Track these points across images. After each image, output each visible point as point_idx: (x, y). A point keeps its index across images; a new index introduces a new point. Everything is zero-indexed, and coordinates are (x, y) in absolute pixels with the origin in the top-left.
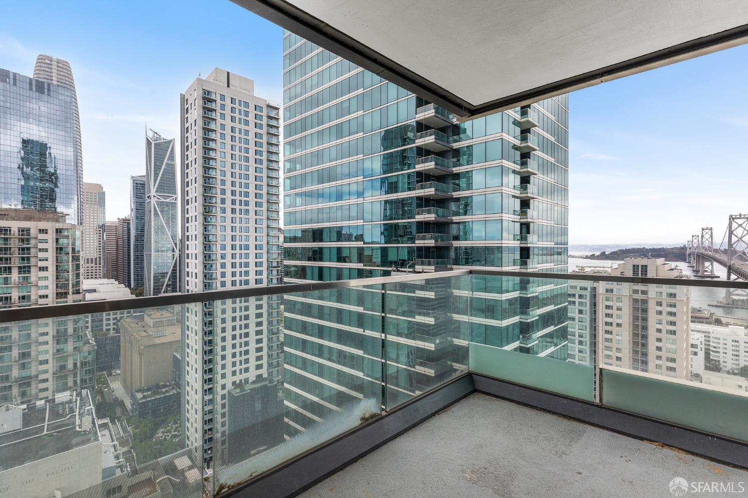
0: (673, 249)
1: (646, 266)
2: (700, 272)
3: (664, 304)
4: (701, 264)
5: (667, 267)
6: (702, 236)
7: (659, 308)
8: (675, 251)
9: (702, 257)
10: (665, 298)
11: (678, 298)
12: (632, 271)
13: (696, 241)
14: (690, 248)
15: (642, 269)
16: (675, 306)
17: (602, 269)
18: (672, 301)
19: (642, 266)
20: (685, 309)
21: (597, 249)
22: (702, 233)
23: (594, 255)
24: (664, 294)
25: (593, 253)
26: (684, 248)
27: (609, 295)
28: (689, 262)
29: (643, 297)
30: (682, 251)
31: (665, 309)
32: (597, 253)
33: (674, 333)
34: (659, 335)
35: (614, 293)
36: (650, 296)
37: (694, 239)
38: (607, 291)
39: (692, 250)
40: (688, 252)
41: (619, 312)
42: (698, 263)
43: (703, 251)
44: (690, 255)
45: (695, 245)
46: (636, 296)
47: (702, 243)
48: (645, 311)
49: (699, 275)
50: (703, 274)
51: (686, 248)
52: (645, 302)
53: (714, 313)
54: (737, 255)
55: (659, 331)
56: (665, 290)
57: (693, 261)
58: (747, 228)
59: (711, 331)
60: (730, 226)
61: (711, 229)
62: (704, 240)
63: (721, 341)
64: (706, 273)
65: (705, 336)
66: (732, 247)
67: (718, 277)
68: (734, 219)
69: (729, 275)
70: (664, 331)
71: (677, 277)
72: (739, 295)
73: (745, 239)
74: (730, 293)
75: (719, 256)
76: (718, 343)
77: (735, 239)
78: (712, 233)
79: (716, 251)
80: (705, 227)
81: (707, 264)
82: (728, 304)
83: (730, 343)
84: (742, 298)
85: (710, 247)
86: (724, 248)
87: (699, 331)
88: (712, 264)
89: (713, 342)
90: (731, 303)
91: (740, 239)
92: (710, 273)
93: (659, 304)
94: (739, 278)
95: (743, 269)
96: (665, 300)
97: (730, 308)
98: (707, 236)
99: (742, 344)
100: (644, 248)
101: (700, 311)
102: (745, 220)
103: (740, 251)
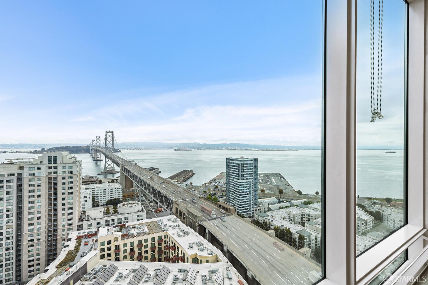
0: (84, 147)
1: (56, 157)
3: (67, 178)
4: (96, 154)
5: (69, 157)
7: (64, 181)
11: (73, 174)
12: (48, 160)
13: (94, 143)
14: (92, 146)
15: (54, 158)
16: (72, 178)
17: (28, 160)
18: (70, 175)
19: (54, 157)
20: (78, 179)
21: (39, 147)
23: (36, 151)
24: (67, 172)
25: (36, 150)
26: (89, 146)
27: (31, 177)
28: (91, 154)
29: (55, 175)
30: (88, 148)
31: (67, 181)
32: (39, 150)
33: (72, 193)
34: (64, 196)
35: (35, 176)
36: (58, 174)
38: (30, 175)
39: (93, 147)
40: (91, 148)
41: (39, 187)
43: (97, 148)
44: (91, 150)
45: (94, 145)
46: (50, 176)
47: (96, 144)
48: (56, 184)
49: (95, 160)
50: (96, 159)
52: (56, 178)
53: (99, 178)
54: (108, 150)
55: (64, 194)
56: (67, 170)
57: (93, 153)
58: (112, 137)
59: (95, 187)
60: (106, 136)
61: (100, 137)
62: (97, 142)
63: (100, 191)
64: (98, 159)
65: (92, 190)
66: (107, 146)
67: (103, 160)
68: (107, 133)
69: (106, 159)
70: (67, 194)
71: (73, 162)
72: (109, 168)
73: (111, 142)
74: (106, 168)
75: (102, 150)
76: (99, 192)
77: (107, 142)
78: (100, 139)
79: (102, 148)
80: (97, 136)
81: (98, 154)
82: (105, 173)
83: (103, 191)
84: (110, 169)
85: (99, 146)
86: (104, 146)
87: (90, 189)
88: (100, 154)
89: (96, 192)
90: (106, 172)
91: (110, 142)
92: (99, 159)
93: (64, 178)
94: (109, 160)
95: (110, 156)
96: (67, 175)
97: (106, 174)
98: (98, 141)
99: (107, 190)
100: (69, 146)
101: (92, 178)
102: (111, 134)
103: (109, 148)
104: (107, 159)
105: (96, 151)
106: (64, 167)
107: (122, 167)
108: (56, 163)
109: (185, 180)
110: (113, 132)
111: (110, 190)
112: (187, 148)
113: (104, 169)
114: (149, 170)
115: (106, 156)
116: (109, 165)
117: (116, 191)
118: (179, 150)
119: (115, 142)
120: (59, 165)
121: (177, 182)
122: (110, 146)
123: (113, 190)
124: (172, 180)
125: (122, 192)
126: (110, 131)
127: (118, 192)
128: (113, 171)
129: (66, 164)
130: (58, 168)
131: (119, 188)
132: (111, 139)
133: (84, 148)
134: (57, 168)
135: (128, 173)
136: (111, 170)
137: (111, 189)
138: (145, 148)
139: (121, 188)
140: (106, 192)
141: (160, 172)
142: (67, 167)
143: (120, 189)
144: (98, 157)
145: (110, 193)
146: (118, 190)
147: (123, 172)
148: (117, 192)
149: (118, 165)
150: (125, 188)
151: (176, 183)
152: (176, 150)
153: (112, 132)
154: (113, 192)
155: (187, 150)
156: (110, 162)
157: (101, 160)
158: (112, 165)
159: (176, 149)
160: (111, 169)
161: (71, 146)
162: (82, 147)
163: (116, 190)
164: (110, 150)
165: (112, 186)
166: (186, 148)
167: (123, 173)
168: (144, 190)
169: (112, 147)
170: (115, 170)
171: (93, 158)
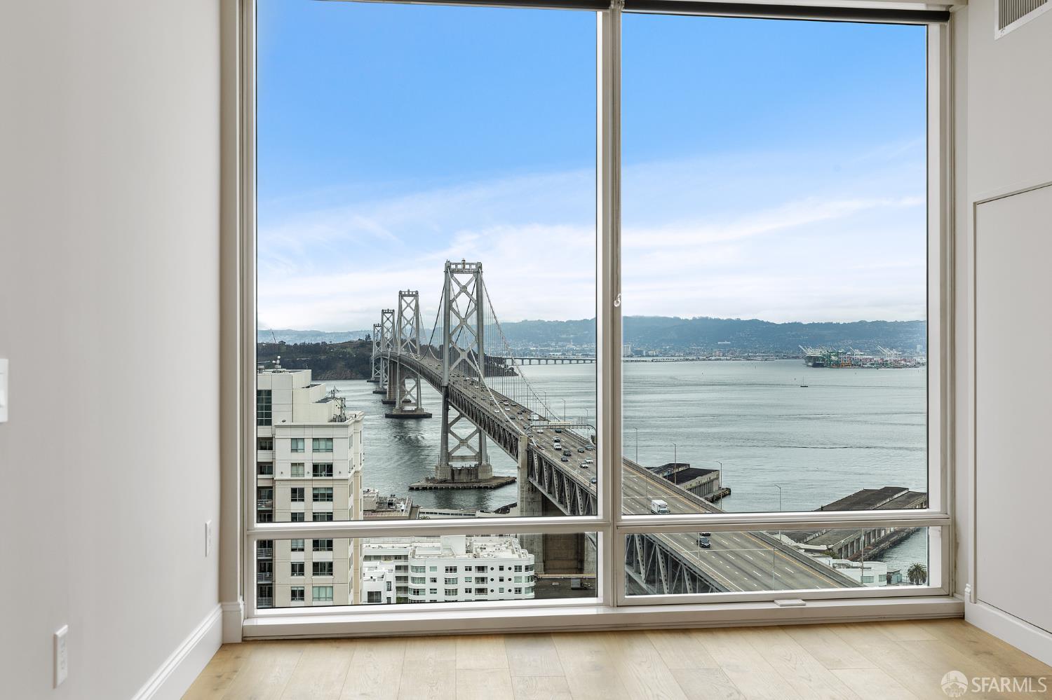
0: (344, 345)
1: (269, 393)
2: (397, 407)
3: (308, 494)
4: (398, 385)
5: (313, 395)
6: (401, 313)
7: (298, 506)
8: (349, 350)
9: (402, 366)
10: (310, 476)
11: (336, 476)
13: (388, 325)
15: (260, 401)
16: (329, 497)
18: (323, 483)
19: (260, 393)
22: (400, 306)
24: (308, 468)
26: (365, 344)
28: (376, 382)
29: (263, 480)
30: (363, 350)
31: (308, 506)
33: (329, 567)
34: (298, 581)
36: (277, 476)
37: (385, 319)
39: (381, 349)
40: (375, 352)
42: (392, 382)
43: (401, 351)
44: (378, 361)
45: (389, 336)
47: (401, 330)
49: (394, 412)
50: (401, 408)
51: (371, 343)
52: (266, 494)
53: (418, 507)
54: (459, 360)
55: (298, 569)
56: (309, 457)
57: (384, 377)
58: (475, 296)
59: (408, 552)
60: (447, 289)
61: (415, 295)
62: (404, 322)
63: (428, 575)
64: (408, 408)
65: (398, 568)
66: (450, 341)
67: (429, 416)
68: (453, 272)
69: (446, 410)
70: (309, 569)
71: (334, 420)
72: (463, 458)
73: (472, 321)
74: (447, 456)
75: (429, 363)
76: (423, 580)
77: (455, 321)
78: (417, 305)
79: (425, 350)
80: (404, 289)
81: (410, 384)
82: (445, 481)
83: (441, 575)
84: (467, 464)
85: (414, 341)
86: (438, 342)
87: (387, 558)
88: (418, 385)
89: (413, 579)
90: (449, 478)
91: (463, 321)
92: (414, 408)
93: (297, 494)
94: (461, 415)
95: (468, 393)
96: (309, 484)
97: (447, 489)
98: (409, 314)
99: (461, 574)
100: (282, 343)
101: (390, 504)
102: (471, 276)
103: (463, 350)
104: (453, 413)
105: (401, 368)
106: (296, 444)
107: (529, 452)
108: (269, 423)
109: (875, 551)
110: (479, 266)
111: (474, 574)
112: (886, 351)
113: (437, 463)
114: (671, 477)
115: (450, 397)
116: (463, 442)
117: (501, 580)
118: (838, 365)
119: (487, 321)
120: (279, 433)
121: (829, 553)
122: (466, 343)
123: (488, 574)
124: (798, 540)
125: (533, 589)
126: (464, 263)
127: (513, 585)
128: (480, 476)
129: (304, 426)
130: (278, 445)
131: (518, 568)
132: (473, 305)
133: (344, 354)
134: (271, 448)
135: (562, 490)
136: (469, 471)
137: (481, 569)
138: (639, 353)
139: (527, 568)
140: (455, 581)
141: (727, 493)
142: (309, 444)
143: (524, 574)
144: (408, 397)
145: (474, 585)
146: (512, 574)
147: (536, 484)
148: (506, 585)
149: (509, 442)
150: (546, 571)
151: (827, 561)
152: (817, 363)
153: (474, 267)
154: (488, 585)
155: (884, 364)
156: (465, 428)
157: (420, 416)
158: (474, 442)
159: (816, 358)
160: (473, 464)
161: (290, 341)
162: (336, 345)
163: (506, 574)
164: (464, 361)
165: (483, 554)
166: (875, 352)
167: (533, 489)
168: (644, 586)
169: (475, 348)
170: (488, 468)
171: (384, 403)
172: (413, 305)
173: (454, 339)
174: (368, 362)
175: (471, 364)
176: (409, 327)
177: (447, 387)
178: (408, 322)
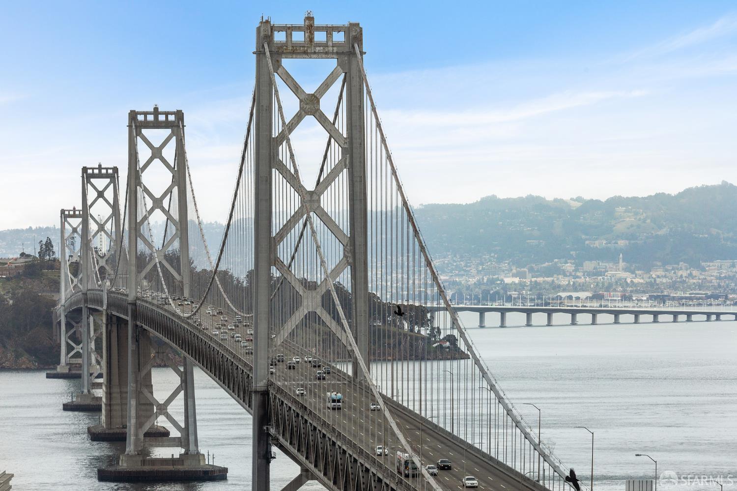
2: (130, 448)
4: (131, 386)
6: (135, 176)
9: (141, 333)
13: (101, 211)
14: (75, 269)
22: (133, 156)
26: (39, 269)
28: (72, 376)
37: (92, 195)
40: (65, 295)
42: (115, 379)
43: (137, 288)
44: (75, 315)
47: (136, 227)
49: (122, 466)
50: (141, 454)
51: (54, 265)
54: (300, 314)
57: (93, 362)
58: (342, 127)
60: (262, 104)
61: (175, 123)
62: (145, 203)
66: (274, 260)
67: (218, 475)
68: (279, 52)
69: (263, 457)
77: (286, 201)
78: (181, 156)
79: (205, 285)
85: (174, 260)
86: (241, 262)
88: (187, 385)
91: (311, 200)
94: (306, 475)
98: (158, 178)
102: (332, 64)
103: (310, 286)
105: (139, 338)
110: (355, 35)
115: (275, 421)
126: (310, 25)
132: (336, 154)
157: (194, 476)
164: (312, 317)
169: (345, 279)
171: (95, 436)
172: (169, 153)
173: (284, 252)
174: (48, 321)
175: (333, 325)
176: (158, 219)
177: (265, 394)
178: (158, 203)
